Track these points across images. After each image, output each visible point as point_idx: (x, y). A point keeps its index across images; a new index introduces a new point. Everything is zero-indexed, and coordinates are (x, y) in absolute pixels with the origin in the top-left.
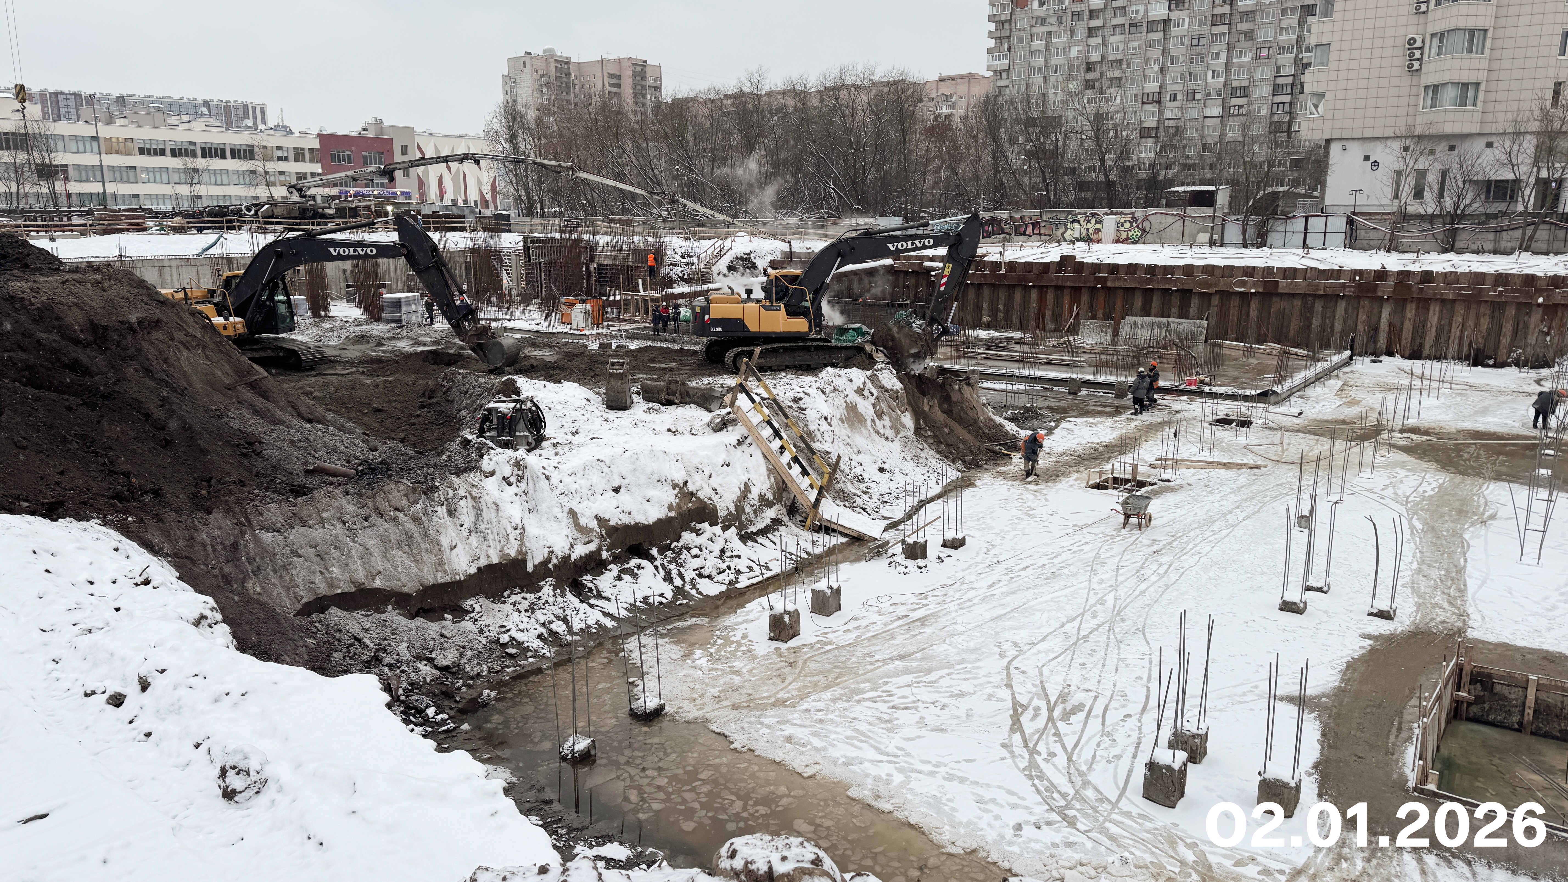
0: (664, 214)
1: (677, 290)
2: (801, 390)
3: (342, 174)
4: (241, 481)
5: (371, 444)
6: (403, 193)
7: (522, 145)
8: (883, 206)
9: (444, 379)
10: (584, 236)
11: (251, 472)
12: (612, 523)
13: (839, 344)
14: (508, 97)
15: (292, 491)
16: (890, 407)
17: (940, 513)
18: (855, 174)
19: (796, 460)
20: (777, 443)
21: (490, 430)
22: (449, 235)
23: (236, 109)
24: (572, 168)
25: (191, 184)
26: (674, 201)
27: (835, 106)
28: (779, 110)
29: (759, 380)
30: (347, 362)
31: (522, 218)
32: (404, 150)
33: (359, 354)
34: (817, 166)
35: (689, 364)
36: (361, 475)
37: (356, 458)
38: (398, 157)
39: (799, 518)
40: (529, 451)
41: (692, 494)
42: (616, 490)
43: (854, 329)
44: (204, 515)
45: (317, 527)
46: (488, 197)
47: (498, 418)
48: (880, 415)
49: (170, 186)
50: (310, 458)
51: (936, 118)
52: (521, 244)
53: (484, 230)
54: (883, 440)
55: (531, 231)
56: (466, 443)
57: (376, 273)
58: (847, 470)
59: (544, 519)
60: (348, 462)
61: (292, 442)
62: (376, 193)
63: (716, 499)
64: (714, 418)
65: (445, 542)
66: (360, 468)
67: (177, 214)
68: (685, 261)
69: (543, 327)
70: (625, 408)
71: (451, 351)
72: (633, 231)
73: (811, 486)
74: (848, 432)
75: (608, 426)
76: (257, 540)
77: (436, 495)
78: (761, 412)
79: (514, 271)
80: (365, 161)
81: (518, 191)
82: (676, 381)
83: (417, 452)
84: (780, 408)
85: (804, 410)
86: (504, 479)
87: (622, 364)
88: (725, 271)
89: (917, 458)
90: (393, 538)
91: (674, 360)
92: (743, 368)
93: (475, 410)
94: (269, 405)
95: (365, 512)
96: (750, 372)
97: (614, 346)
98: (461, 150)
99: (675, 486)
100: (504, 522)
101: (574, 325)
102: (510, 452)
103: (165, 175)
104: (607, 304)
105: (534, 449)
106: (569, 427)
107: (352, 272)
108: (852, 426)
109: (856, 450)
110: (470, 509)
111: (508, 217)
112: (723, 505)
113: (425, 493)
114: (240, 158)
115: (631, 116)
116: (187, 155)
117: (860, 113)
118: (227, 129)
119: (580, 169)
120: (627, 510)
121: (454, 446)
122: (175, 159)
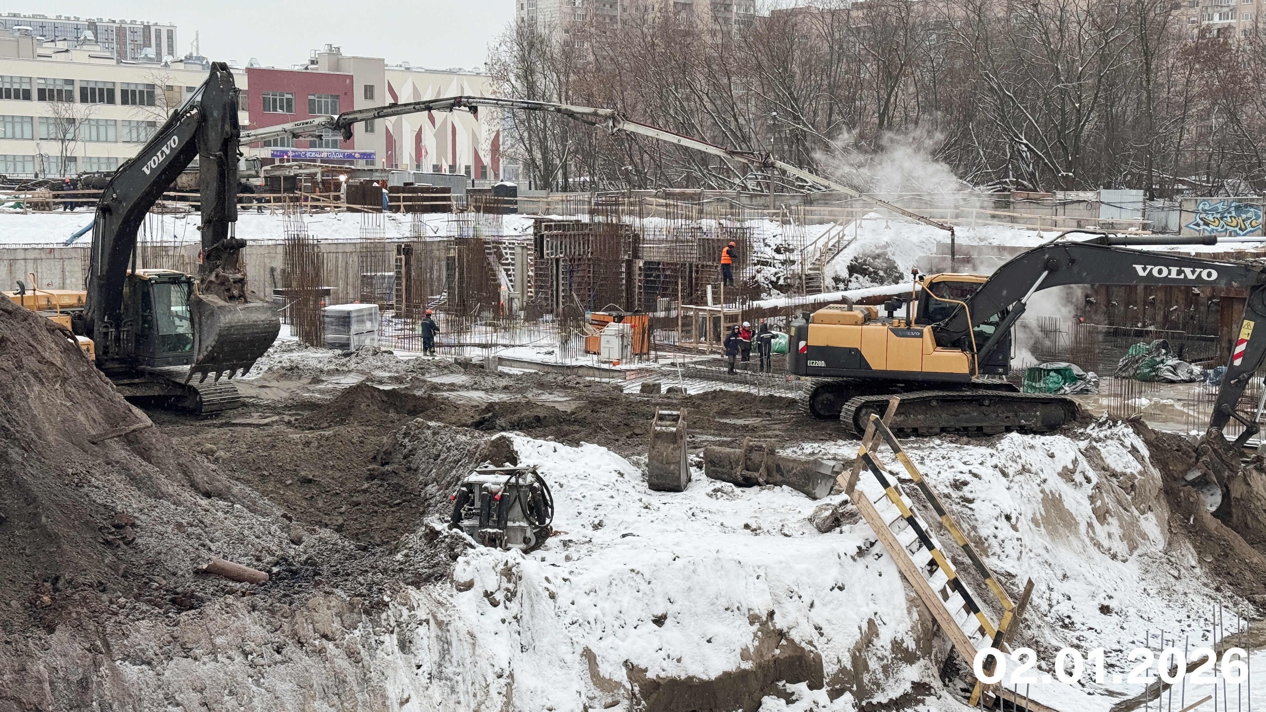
0: (751, 185)
1: (767, 302)
2: (965, 469)
3: (279, 128)
4: (101, 583)
5: (293, 533)
6: (364, 155)
7: (541, 83)
8: (1110, 174)
9: (406, 435)
10: (627, 219)
11: (116, 571)
12: (651, 675)
13: (1031, 394)
14: (524, 13)
15: (173, 601)
16: (1119, 503)
17: (1210, 691)
18: (1063, 123)
19: (955, 585)
20: (924, 556)
21: (469, 517)
22: (426, 217)
23: (133, 32)
24: (613, 117)
25: (63, 141)
26: (766, 165)
27: (1032, 17)
28: (939, 25)
29: (896, 450)
30: (268, 406)
31: (535, 193)
32: (369, 92)
33: (286, 395)
34: (1001, 110)
35: (783, 421)
36: (275, 579)
37: (271, 553)
38: (360, 103)
39: (961, 685)
40: (526, 552)
41: (781, 634)
42: (659, 621)
43: (1058, 371)
44: (42, 633)
45: (205, 659)
46: (487, 160)
47: (482, 497)
48: (1102, 515)
49: (34, 143)
50: (203, 552)
51: (1202, 33)
52: (531, 231)
53: (478, 210)
54: (1107, 558)
55: (547, 211)
56: (432, 535)
57: (317, 275)
58: (1044, 607)
59: (544, 662)
60: (259, 559)
61: (179, 526)
62: (324, 155)
63: (820, 643)
64: (821, 509)
65: (393, 692)
66: (275, 570)
67: (40, 184)
68: (781, 257)
69: (557, 358)
70: (677, 489)
71: (419, 393)
72: (701, 212)
73: (982, 631)
74: (1047, 541)
75: (650, 517)
76: (116, 674)
77: (384, 616)
78: (899, 504)
79: (518, 271)
80: (312, 108)
81: (530, 151)
82: (760, 448)
83: (359, 548)
84: (931, 497)
85: (971, 501)
86: (487, 595)
87: (676, 419)
88: (845, 274)
89: (1168, 592)
90: (316, 681)
91: (758, 414)
92: (870, 429)
93: (449, 484)
94: (150, 468)
95: (278, 638)
96: (881, 436)
97: (664, 389)
98: (452, 92)
99: (753, 619)
100: (483, 664)
101: (604, 356)
102: (497, 553)
103: (27, 129)
104: (655, 324)
105: (533, 549)
106: (590, 516)
107: (284, 271)
108: (1053, 532)
109: (1060, 575)
110: (433, 640)
111: (513, 191)
112: (832, 655)
113: (367, 613)
114: (134, 103)
115: (707, 38)
116: (60, 99)
117: (1074, 27)
118: (119, 62)
119: (626, 118)
120: (675, 654)
121: (415, 540)
122: (43, 103)
